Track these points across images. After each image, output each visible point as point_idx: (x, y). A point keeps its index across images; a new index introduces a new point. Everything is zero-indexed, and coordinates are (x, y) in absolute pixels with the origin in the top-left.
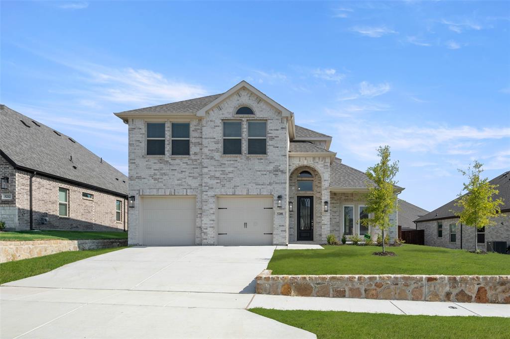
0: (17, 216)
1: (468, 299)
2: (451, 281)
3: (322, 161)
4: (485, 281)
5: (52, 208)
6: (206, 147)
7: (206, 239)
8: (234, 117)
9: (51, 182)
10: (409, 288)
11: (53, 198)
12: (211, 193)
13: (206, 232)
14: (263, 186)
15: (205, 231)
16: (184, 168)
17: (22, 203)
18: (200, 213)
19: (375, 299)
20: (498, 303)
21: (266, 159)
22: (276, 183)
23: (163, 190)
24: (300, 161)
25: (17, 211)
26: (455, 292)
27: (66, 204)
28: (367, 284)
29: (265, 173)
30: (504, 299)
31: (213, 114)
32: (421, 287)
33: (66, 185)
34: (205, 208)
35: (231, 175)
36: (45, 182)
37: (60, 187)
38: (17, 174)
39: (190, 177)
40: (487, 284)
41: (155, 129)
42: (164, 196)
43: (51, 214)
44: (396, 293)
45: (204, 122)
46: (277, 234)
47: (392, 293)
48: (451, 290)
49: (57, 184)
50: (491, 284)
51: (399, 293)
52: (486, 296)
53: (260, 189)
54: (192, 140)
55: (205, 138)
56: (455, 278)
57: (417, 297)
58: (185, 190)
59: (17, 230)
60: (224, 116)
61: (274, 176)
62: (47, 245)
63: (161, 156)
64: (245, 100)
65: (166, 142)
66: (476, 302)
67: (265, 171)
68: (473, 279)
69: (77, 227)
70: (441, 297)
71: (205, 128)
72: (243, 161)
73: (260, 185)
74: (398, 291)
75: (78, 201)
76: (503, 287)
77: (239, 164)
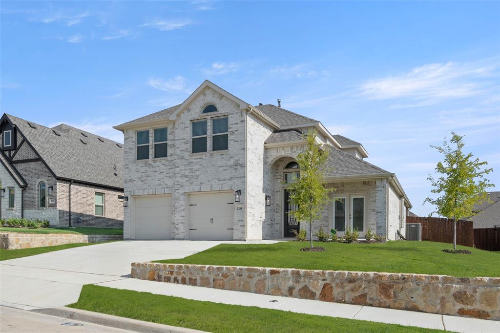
0: (58, 216)
1: (311, 296)
2: (295, 275)
3: (300, 150)
4: (330, 277)
5: (88, 209)
6: (178, 148)
7: (178, 234)
8: (200, 116)
9: (88, 188)
10: (253, 280)
11: (90, 201)
12: (181, 191)
13: (178, 228)
14: (224, 182)
15: (177, 226)
16: (163, 169)
17: (62, 206)
18: (173, 210)
19: (221, 289)
20: (344, 303)
21: (228, 154)
22: (236, 178)
23: (147, 190)
24: (277, 152)
25: (58, 212)
26: (298, 287)
27: (103, 206)
28: (214, 274)
29: (226, 168)
30: (353, 299)
31: (184, 116)
32: (264, 280)
33: (102, 190)
34: (177, 205)
35: (197, 173)
36: (82, 188)
37: (96, 192)
38: (58, 183)
39: (167, 177)
40: (333, 280)
41: (142, 136)
42: (148, 196)
43: (88, 214)
44: (240, 285)
45: (176, 125)
46: (236, 229)
47: (237, 284)
48: (295, 285)
49: (93, 189)
50: (338, 281)
51: (243, 285)
52: (331, 294)
53: (222, 185)
54: (169, 143)
55: (178, 140)
56: (298, 273)
57: (260, 289)
58: (163, 189)
59: (58, 227)
60: (192, 117)
61: (234, 171)
62: (57, 238)
63: (146, 160)
64: (210, 99)
65: (150, 147)
66: (320, 300)
67: (226, 166)
68: (318, 274)
69: (112, 225)
70: (283, 292)
71: (177, 130)
72: (207, 158)
73: (221, 180)
74: (242, 283)
75: (113, 202)
76: (352, 285)
77: (204, 161)
